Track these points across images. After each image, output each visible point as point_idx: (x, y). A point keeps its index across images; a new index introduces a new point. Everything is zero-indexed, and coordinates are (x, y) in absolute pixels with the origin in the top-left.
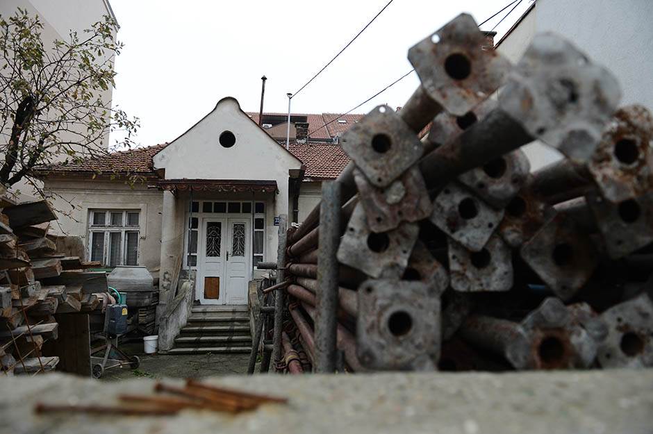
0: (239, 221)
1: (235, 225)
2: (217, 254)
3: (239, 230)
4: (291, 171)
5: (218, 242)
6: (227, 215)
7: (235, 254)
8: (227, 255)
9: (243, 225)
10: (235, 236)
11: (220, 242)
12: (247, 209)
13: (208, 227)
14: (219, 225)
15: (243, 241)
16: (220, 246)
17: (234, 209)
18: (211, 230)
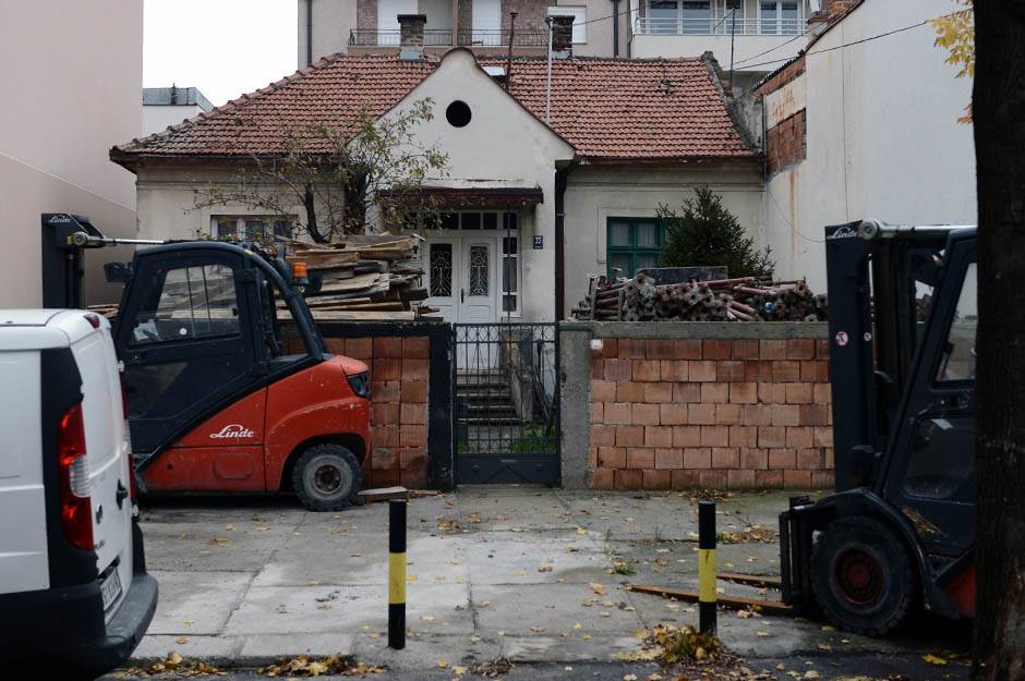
0: (477, 242)
1: (472, 248)
2: (447, 292)
3: (479, 256)
4: (558, 164)
5: (448, 273)
6: (460, 232)
7: (473, 292)
8: (462, 295)
9: (486, 248)
10: (473, 264)
11: (450, 275)
12: (491, 224)
13: (431, 252)
14: (448, 248)
15: (485, 272)
16: (450, 281)
17: (471, 223)
18: (436, 256)
